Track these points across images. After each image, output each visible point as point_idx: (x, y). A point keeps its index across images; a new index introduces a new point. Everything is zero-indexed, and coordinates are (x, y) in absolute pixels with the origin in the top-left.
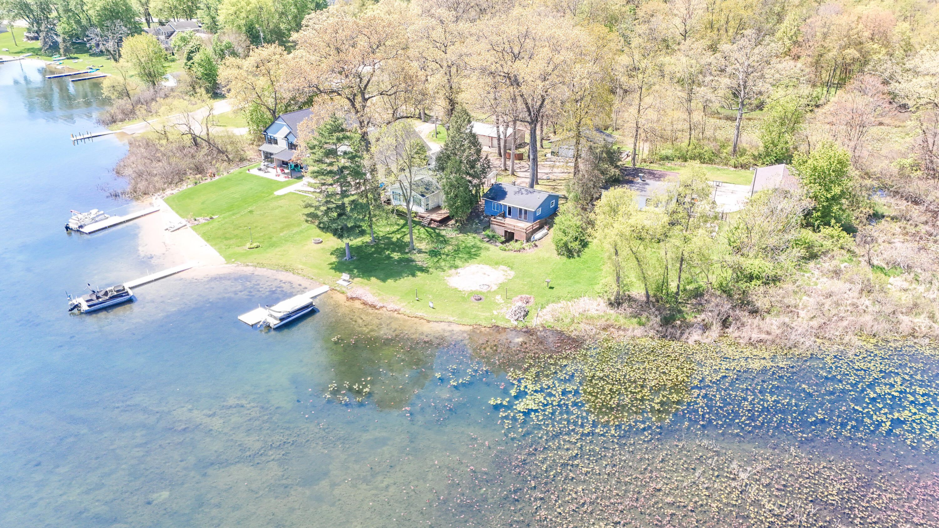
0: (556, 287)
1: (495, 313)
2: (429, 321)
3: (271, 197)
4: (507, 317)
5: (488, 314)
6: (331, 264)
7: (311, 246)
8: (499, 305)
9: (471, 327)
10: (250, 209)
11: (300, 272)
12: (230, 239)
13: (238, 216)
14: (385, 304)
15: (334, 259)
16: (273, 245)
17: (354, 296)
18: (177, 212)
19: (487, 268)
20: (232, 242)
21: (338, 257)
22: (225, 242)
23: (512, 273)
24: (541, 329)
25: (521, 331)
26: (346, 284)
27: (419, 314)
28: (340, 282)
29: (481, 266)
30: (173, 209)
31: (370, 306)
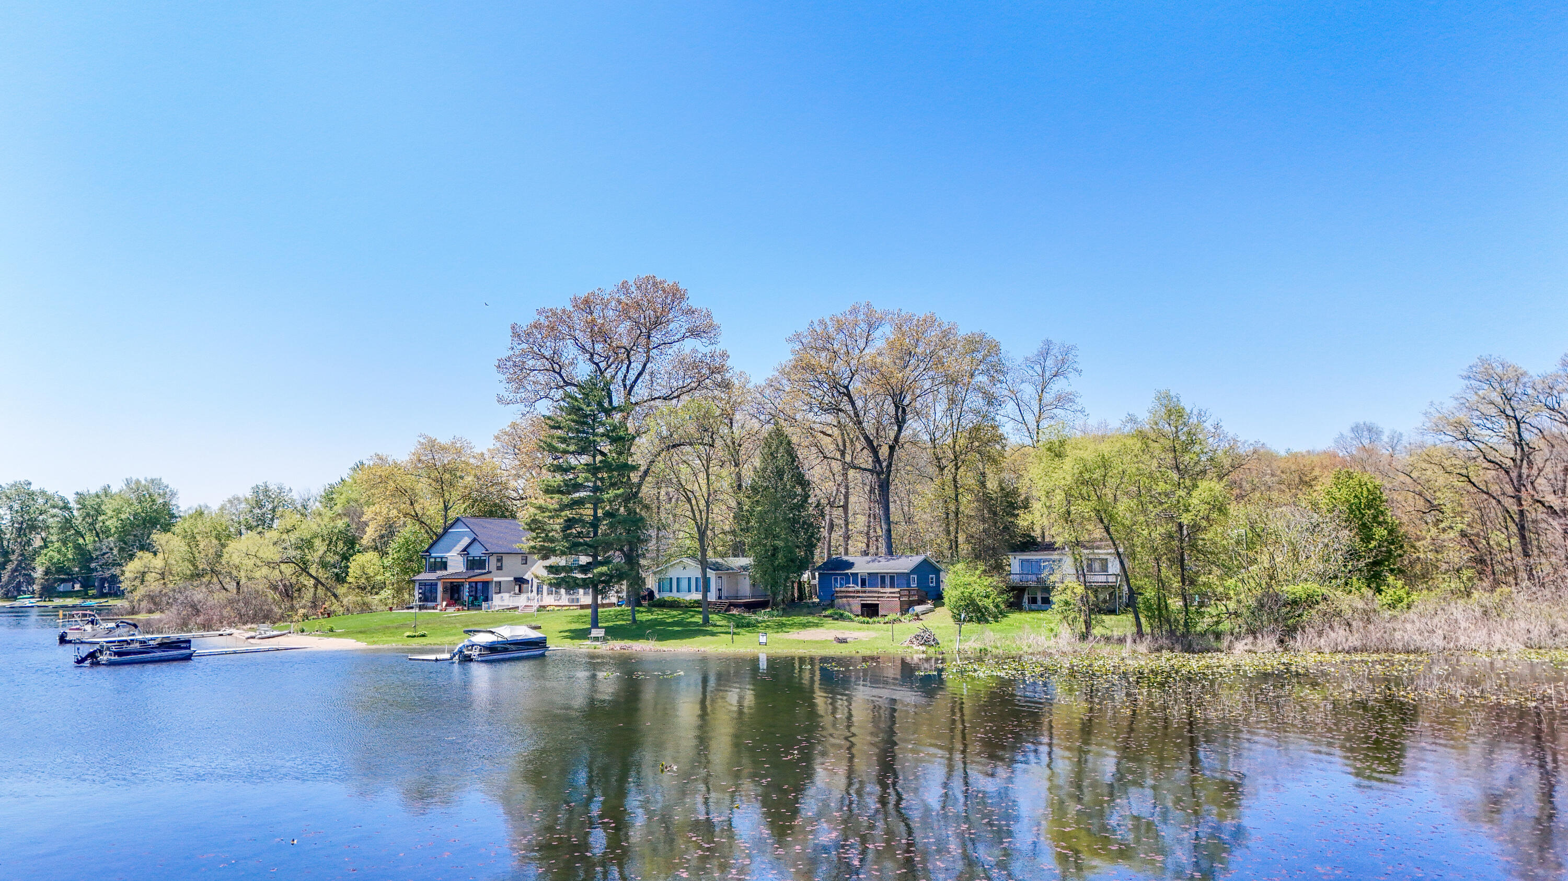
3: (437, 617)
5: (867, 647)
6: (562, 636)
8: (883, 644)
10: (401, 623)
12: (372, 633)
15: (566, 634)
16: (451, 635)
17: (617, 648)
19: (843, 631)
20: (374, 635)
21: (573, 633)
22: (363, 635)
26: (598, 644)
27: (744, 650)
29: (832, 630)
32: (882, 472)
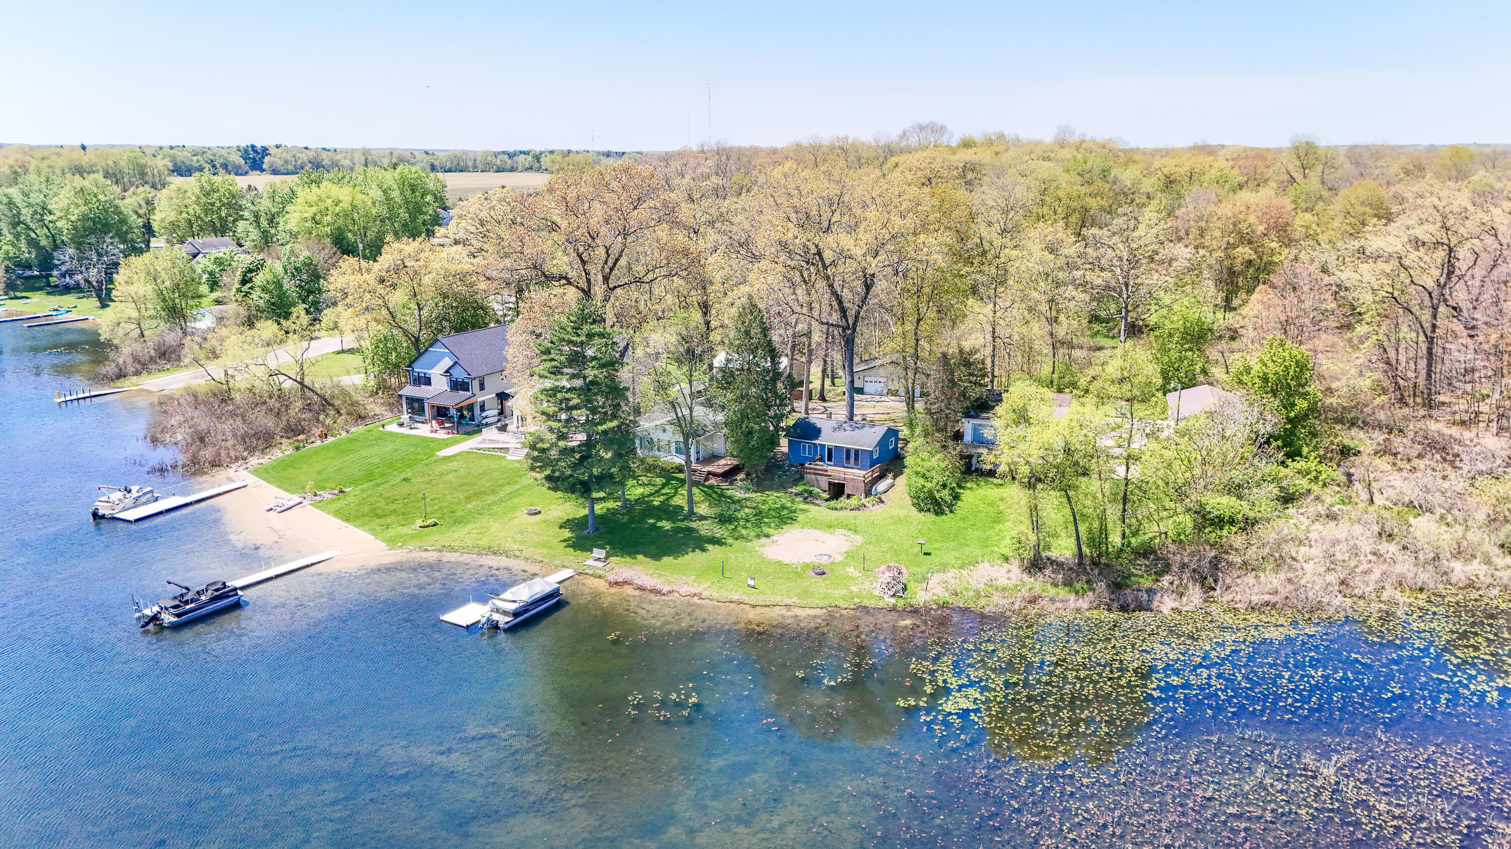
0: (934, 552)
1: (854, 589)
2: (754, 606)
3: (433, 459)
4: (876, 593)
5: (844, 592)
6: (565, 541)
7: (522, 518)
8: (856, 578)
9: (824, 611)
10: (403, 476)
11: (518, 553)
12: (385, 516)
13: (387, 486)
14: (674, 588)
15: (567, 533)
16: (459, 521)
17: (621, 580)
18: (279, 487)
19: (817, 533)
20: (389, 520)
21: (572, 530)
22: (378, 521)
23: (859, 539)
24: (934, 607)
25: (904, 610)
26: (600, 564)
27: (736, 597)
28: (590, 562)
29: (806, 530)
30: (271, 483)
31: (651, 591)
32: (848, 328)
